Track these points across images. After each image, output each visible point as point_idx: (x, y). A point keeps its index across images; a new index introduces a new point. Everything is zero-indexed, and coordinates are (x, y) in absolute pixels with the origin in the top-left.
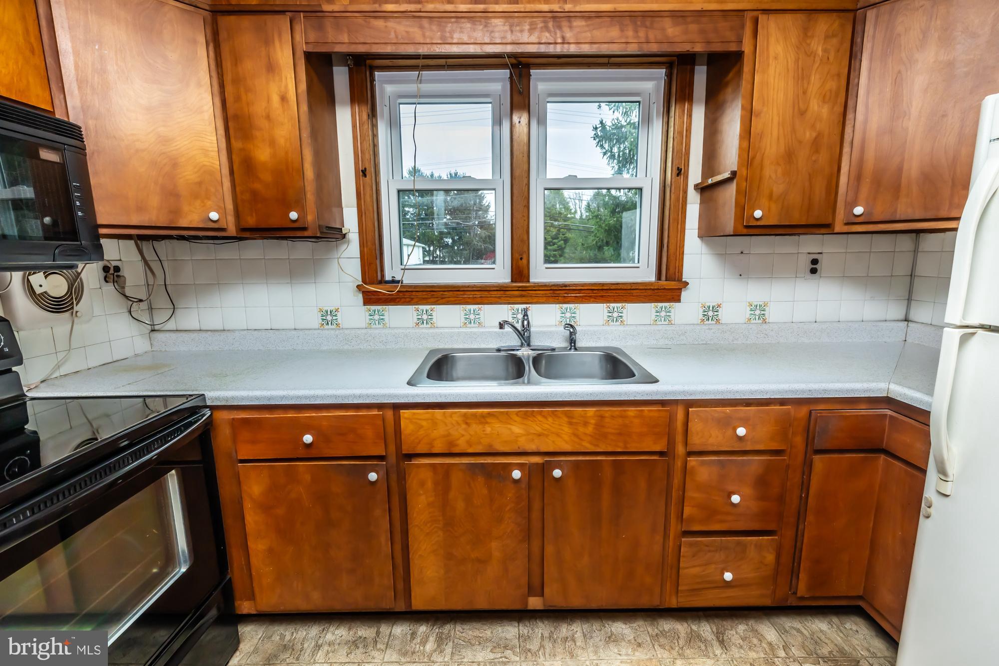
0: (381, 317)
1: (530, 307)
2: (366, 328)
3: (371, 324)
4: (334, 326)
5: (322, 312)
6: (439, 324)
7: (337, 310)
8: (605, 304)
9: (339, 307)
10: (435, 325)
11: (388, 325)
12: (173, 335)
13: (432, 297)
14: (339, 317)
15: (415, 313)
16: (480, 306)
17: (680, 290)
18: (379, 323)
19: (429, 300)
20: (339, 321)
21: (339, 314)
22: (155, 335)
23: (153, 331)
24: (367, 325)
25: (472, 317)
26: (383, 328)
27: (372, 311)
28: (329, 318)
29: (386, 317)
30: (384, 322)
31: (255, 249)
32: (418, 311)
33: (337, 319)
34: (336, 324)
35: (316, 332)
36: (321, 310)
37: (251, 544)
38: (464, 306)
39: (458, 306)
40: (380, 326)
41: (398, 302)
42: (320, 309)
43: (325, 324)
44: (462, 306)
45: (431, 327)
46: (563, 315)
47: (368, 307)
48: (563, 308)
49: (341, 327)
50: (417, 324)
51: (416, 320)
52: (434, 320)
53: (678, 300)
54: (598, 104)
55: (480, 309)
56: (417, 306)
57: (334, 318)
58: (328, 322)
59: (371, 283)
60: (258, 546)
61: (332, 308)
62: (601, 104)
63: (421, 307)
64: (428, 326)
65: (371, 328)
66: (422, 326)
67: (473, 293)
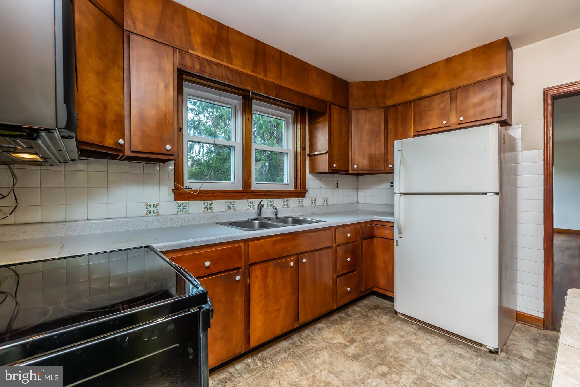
0: (185, 208)
1: (255, 200)
2: (175, 214)
3: (178, 212)
4: (155, 214)
5: (148, 205)
6: (217, 210)
8: (282, 199)
9: (159, 203)
10: (213, 211)
11: (188, 212)
13: (213, 196)
15: (203, 205)
16: (234, 200)
17: (305, 193)
18: (183, 211)
19: (211, 198)
21: (158, 207)
24: (176, 212)
25: (231, 206)
26: (185, 214)
27: (179, 204)
28: (152, 209)
29: (187, 208)
30: (186, 210)
32: (205, 203)
33: (157, 210)
34: (156, 213)
35: (144, 218)
39: (224, 201)
40: (183, 213)
41: (195, 199)
42: (146, 204)
43: (149, 213)
44: (226, 201)
45: (211, 212)
46: (268, 204)
47: (177, 202)
48: (268, 201)
49: (159, 215)
50: (204, 211)
51: (203, 209)
52: (213, 208)
53: (304, 197)
55: (234, 202)
56: (204, 201)
57: (155, 209)
58: (151, 212)
61: (154, 203)
63: (206, 201)
65: (178, 214)
66: (207, 212)
67: (232, 194)
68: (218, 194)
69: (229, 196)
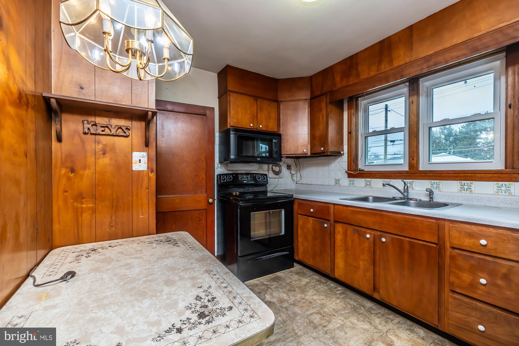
0: (353, 183)
1: (414, 181)
6: (374, 186)
7: (340, 179)
8: (458, 181)
10: (372, 187)
12: (300, 185)
13: (371, 175)
14: (340, 182)
16: (390, 180)
19: (370, 177)
20: (340, 183)
21: (340, 181)
22: (296, 184)
23: (297, 183)
26: (354, 186)
28: (337, 182)
29: (355, 183)
31: (315, 160)
32: (366, 181)
35: (333, 186)
36: (335, 179)
37: (299, 239)
38: (384, 180)
40: (352, 186)
41: (359, 177)
46: (432, 186)
47: (349, 179)
48: (432, 182)
49: (341, 185)
50: (365, 186)
51: (365, 184)
52: (372, 185)
53: (516, 180)
54: (465, 81)
59: (351, 171)
60: (300, 239)
61: (338, 179)
62: (466, 81)
63: (367, 179)
64: (369, 187)
65: (349, 186)
67: (387, 174)
68: (374, 174)
69: (384, 175)
